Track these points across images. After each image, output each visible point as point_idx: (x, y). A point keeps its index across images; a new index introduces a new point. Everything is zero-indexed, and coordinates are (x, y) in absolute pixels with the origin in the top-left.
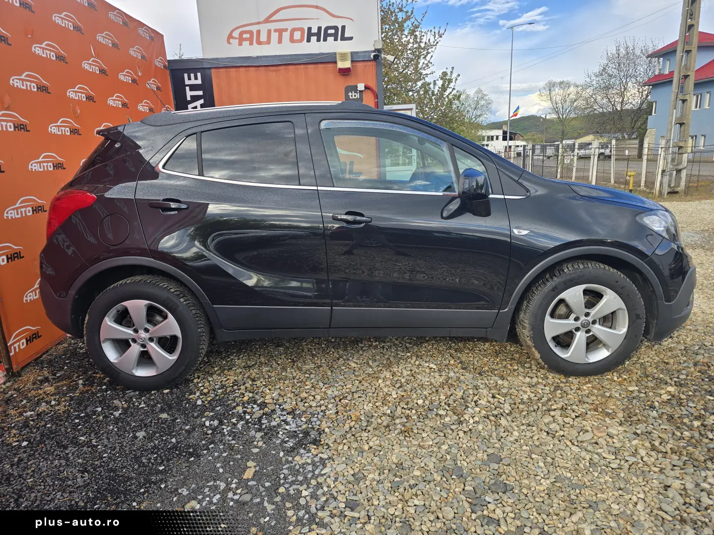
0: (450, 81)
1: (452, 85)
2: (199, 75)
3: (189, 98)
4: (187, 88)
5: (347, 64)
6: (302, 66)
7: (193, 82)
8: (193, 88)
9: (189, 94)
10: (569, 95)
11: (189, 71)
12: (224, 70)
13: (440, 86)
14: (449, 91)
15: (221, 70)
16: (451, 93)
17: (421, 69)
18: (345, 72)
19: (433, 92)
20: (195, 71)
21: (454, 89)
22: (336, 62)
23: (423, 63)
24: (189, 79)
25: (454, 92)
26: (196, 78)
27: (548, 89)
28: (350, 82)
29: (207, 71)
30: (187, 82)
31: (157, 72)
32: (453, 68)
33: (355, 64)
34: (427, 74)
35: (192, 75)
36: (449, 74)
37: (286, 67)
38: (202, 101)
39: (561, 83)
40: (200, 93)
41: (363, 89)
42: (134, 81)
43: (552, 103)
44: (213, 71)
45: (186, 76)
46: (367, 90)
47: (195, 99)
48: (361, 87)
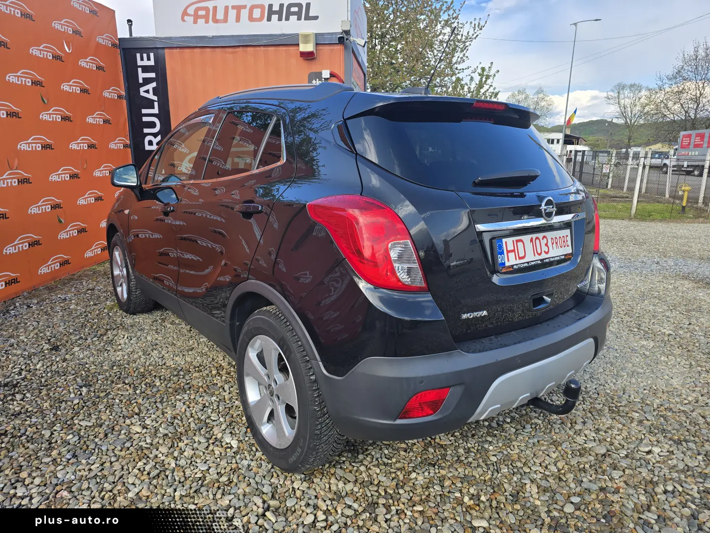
0: (488, 77)
1: (489, 82)
2: (152, 55)
3: (141, 81)
4: (140, 70)
5: (309, 47)
6: (262, 48)
7: (146, 63)
8: (146, 69)
9: (142, 76)
10: (639, 99)
11: (142, 50)
12: (178, 50)
13: (478, 83)
14: (486, 87)
15: (175, 50)
16: (488, 90)
17: (456, 63)
18: (308, 56)
19: (469, 88)
20: (147, 50)
21: (491, 86)
22: (298, 45)
23: (458, 57)
24: (142, 59)
25: (491, 90)
26: (149, 59)
27: (616, 91)
28: (314, 67)
29: (160, 51)
30: (140, 63)
31: (99, 50)
32: (492, 63)
33: (320, 47)
34: (463, 69)
35: (145, 56)
36: (487, 70)
37: (245, 49)
38: (154, 84)
39: (632, 86)
40: (153, 75)
41: (328, 76)
42: (56, 57)
43: (620, 107)
44: (166, 51)
45: (138, 55)
46: (332, 78)
47: (147, 81)
48: (326, 74)
